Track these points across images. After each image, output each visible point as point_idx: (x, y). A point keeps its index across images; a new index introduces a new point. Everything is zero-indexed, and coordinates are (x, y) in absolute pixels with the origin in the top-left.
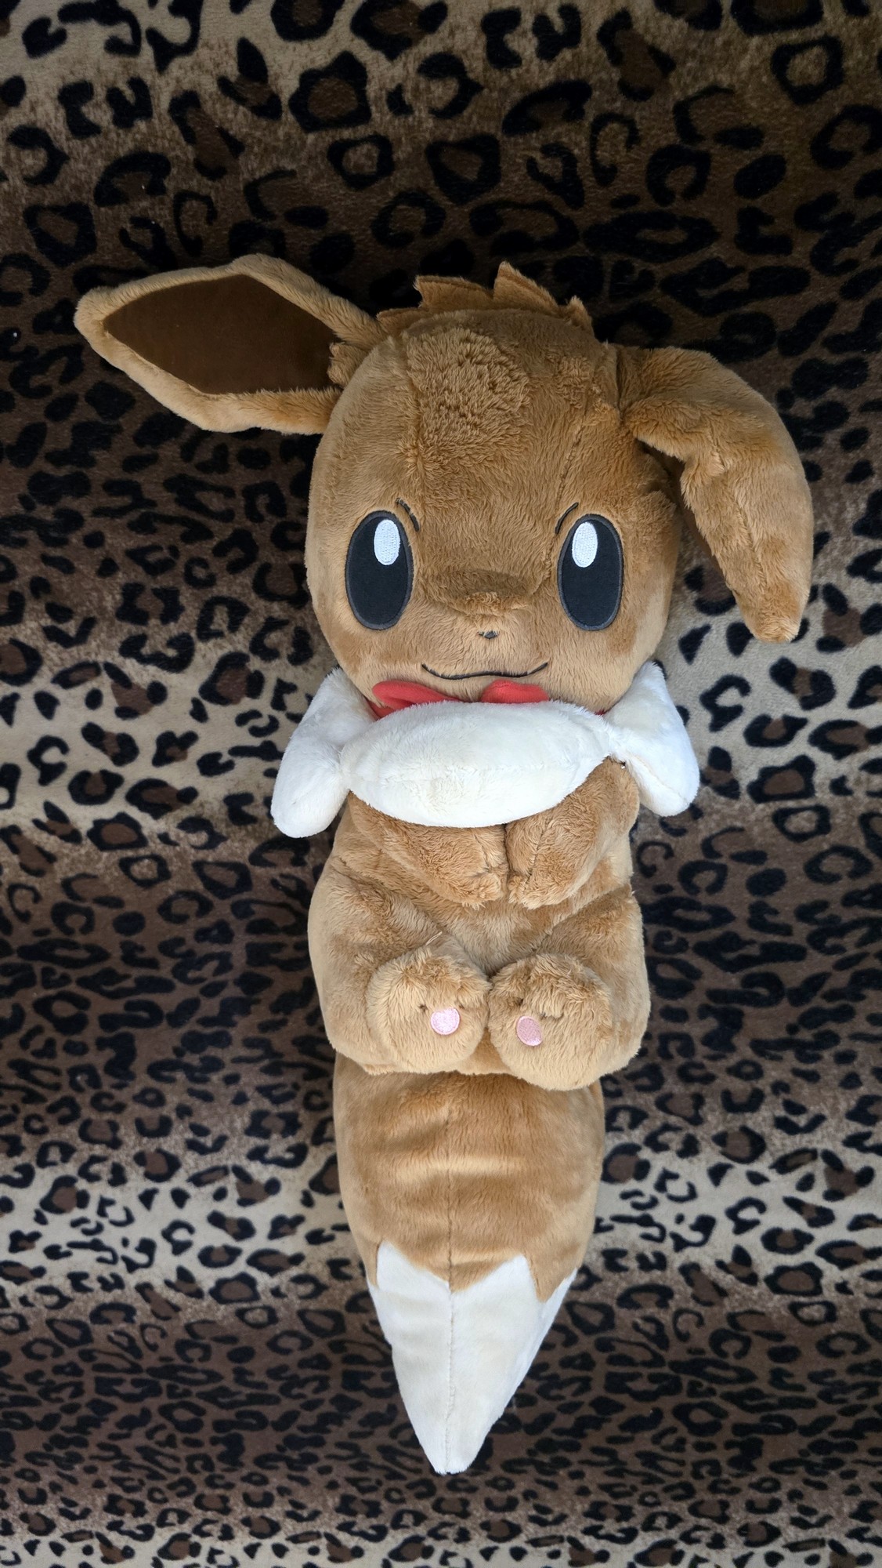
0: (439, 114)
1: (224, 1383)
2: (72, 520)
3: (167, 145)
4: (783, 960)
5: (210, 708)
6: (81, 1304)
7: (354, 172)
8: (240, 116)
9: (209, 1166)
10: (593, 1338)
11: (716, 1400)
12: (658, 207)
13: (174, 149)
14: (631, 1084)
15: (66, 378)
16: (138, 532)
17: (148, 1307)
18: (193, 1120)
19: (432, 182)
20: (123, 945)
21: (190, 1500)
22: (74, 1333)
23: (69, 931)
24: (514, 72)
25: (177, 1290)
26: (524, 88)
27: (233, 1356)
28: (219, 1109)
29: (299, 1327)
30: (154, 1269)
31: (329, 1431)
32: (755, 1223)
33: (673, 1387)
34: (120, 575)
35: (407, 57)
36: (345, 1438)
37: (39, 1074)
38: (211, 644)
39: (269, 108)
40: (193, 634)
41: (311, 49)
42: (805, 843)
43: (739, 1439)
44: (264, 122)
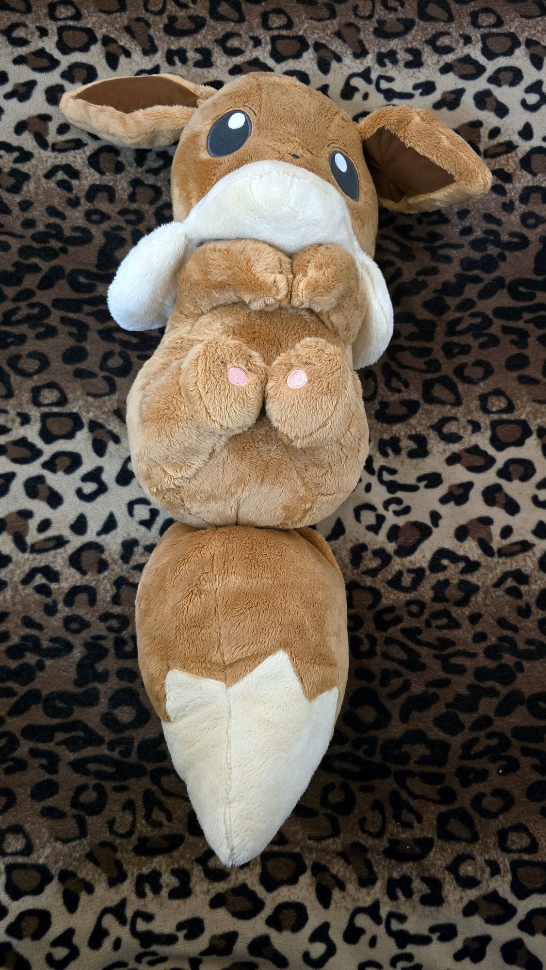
2: (492, 652)
12: (103, 783)
16: (449, 639)
26: (172, 857)
29: (455, 7)
41: (289, 897)
44: (323, 862)
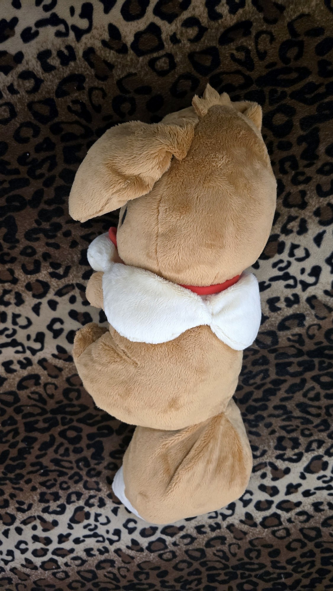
0: (191, 41)
2: (57, 227)
3: (83, 70)
6: (91, 562)
7: (160, 70)
8: (112, 54)
10: (313, 543)
12: (285, 66)
13: (86, 71)
14: (316, 430)
15: (50, 169)
16: (85, 228)
17: (120, 559)
19: (193, 69)
22: (89, 576)
23: (71, 400)
25: (132, 549)
26: (225, 27)
27: (159, 576)
29: (187, 558)
30: (121, 542)
34: (80, 246)
35: (176, 21)
37: (64, 464)
39: (123, 50)
41: (138, 23)
44: (121, 55)
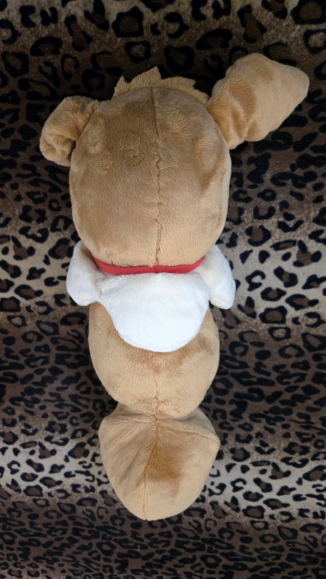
0: (170, 36)
1: (25, 527)
3: (62, 35)
4: (265, 385)
5: (51, 259)
7: (135, 56)
8: (92, 27)
9: (29, 441)
10: (173, 526)
11: (218, 555)
13: (64, 37)
15: (11, 121)
18: (25, 422)
19: (166, 64)
20: (6, 349)
21: (6, 571)
24: (202, 23)
25: (11, 488)
27: (30, 517)
28: (36, 419)
31: (65, 550)
32: (241, 488)
33: (202, 548)
34: (23, 201)
35: (160, 12)
36: (71, 554)
38: (55, 233)
40: (49, 229)
42: (280, 342)
43: (225, 571)
